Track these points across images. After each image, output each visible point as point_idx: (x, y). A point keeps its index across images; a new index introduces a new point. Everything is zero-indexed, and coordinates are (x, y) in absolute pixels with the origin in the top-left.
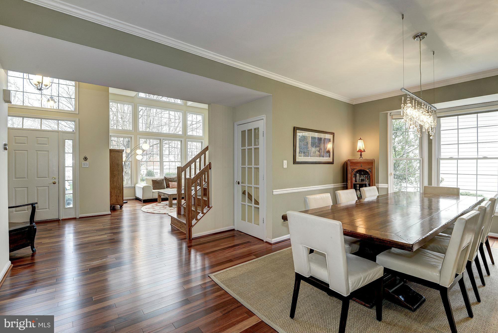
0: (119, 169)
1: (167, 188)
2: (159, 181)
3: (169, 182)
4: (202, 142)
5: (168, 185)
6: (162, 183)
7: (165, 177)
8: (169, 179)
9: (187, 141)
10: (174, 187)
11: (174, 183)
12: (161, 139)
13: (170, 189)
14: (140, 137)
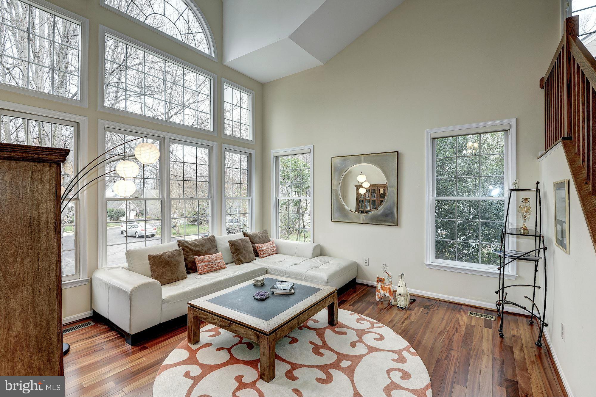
1: (188, 273)
2: (169, 256)
3: (195, 257)
4: (250, 155)
5: (190, 265)
6: (178, 263)
7: (180, 244)
8: (193, 248)
9: (223, 150)
10: (208, 269)
11: (206, 257)
12: (164, 138)
13: (200, 276)
14: (107, 126)
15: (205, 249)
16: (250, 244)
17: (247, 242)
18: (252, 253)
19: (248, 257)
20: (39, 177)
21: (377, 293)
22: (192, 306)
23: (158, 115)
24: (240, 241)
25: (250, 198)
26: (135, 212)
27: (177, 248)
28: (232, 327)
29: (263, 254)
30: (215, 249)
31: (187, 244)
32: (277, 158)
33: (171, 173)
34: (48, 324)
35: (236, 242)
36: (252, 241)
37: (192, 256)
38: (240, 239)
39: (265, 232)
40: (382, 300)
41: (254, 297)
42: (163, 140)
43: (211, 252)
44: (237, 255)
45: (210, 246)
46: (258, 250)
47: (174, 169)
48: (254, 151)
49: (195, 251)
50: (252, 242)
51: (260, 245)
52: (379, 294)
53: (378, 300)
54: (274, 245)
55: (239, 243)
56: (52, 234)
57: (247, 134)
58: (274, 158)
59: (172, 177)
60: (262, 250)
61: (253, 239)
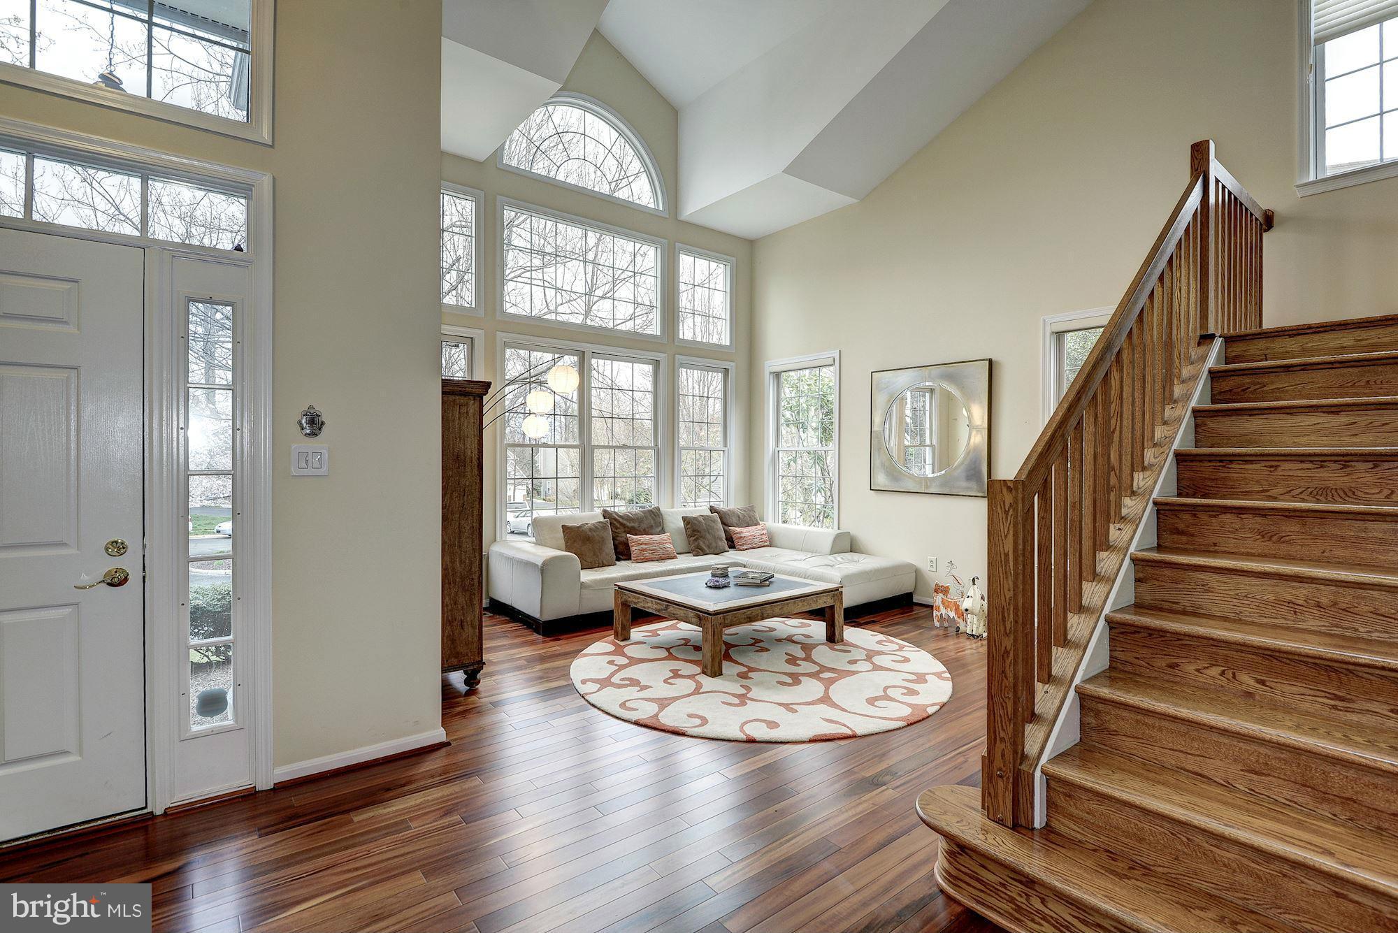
0: (463, 481)
1: (618, 559)
2: (590, 529)
3: (628, 535)
4: (726, 372)
5: (621, 548)
6: (603, 540)
7: (606, 514)
8: (625, 522)
9: (677, 364)
10: (647, 555)
11: (645, 538)
12: (583, 352)
13: (634, 565)
14: (508, 340)
15: (644, 526)
16: (720, 525)
17: (714, 521)
18: (721, 540)
19: (714, 544)
20: (465, 411)
21: (935, 613)
22: (620, 587)
23: (571, 299)
24: (701, 519)
25: (724, 449)
26: (525, 487)
27: (602, 519)
28: (669, 610)
29: (743, 545)
30: (660, 528)
31: (617, 517)
32: (777, 375)
33: (593, 406)
34: (471, 563)
35: (694, 518)
36: (725, 521)
37: (623, 535)
38: (703, 516)
39: (751, 509)
40: (946, 624)
41: (706, 584)
42: (582, 356)
43: (654, 531)
44: (696, 540)
45: (652, 522)
46: (735, 537)
47: (600, 401)
48: (733, 364)
49: (628, 527)
50: (723, 523)
51: (738, 529)
52: (939, 614)
53: (937, 624)
54: (765, 532)
55: (700, 522)
56: (476, 471)
57: (720, 334)
58: (771, 377)
59: (594, 413)
60: (741, 537)
61: (725, 518)
